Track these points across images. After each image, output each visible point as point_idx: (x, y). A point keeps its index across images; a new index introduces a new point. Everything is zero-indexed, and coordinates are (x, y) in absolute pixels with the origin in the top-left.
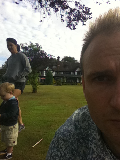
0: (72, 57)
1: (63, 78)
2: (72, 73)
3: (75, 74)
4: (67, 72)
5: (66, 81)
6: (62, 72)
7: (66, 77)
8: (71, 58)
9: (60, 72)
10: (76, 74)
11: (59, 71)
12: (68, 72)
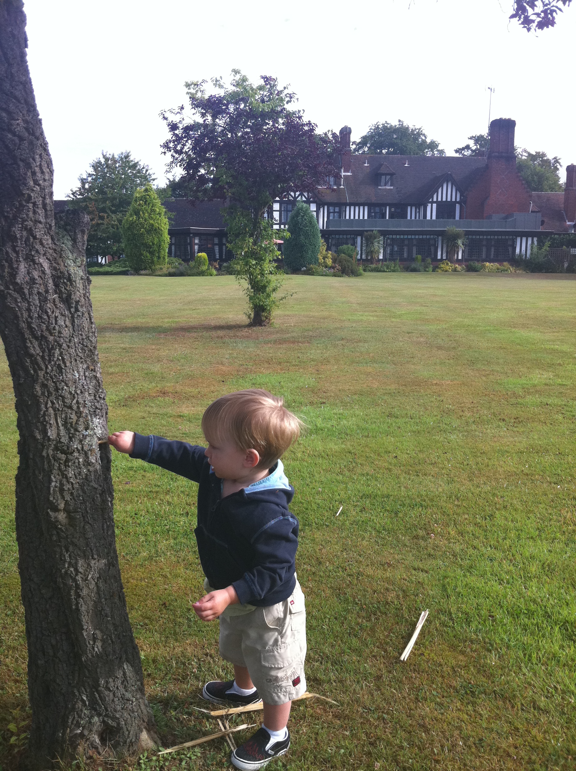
0: (411, 127)
1: (369, 239)
2: (411, 213)
3: (428, 218)
4: (385, 205)
5: (382, 251)
6: (364, 205)
7: (384, 233)
8: (408, 128)
9: (350, 205)
10: (434, 218)
11: (346, 204)
12: (391, 205)
